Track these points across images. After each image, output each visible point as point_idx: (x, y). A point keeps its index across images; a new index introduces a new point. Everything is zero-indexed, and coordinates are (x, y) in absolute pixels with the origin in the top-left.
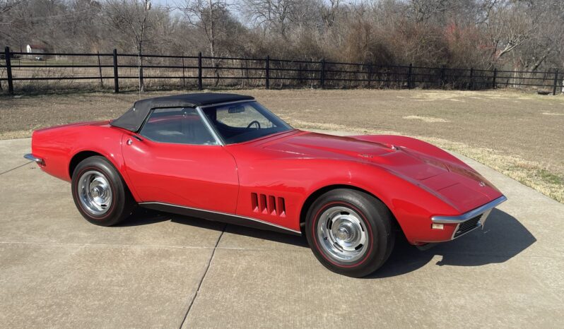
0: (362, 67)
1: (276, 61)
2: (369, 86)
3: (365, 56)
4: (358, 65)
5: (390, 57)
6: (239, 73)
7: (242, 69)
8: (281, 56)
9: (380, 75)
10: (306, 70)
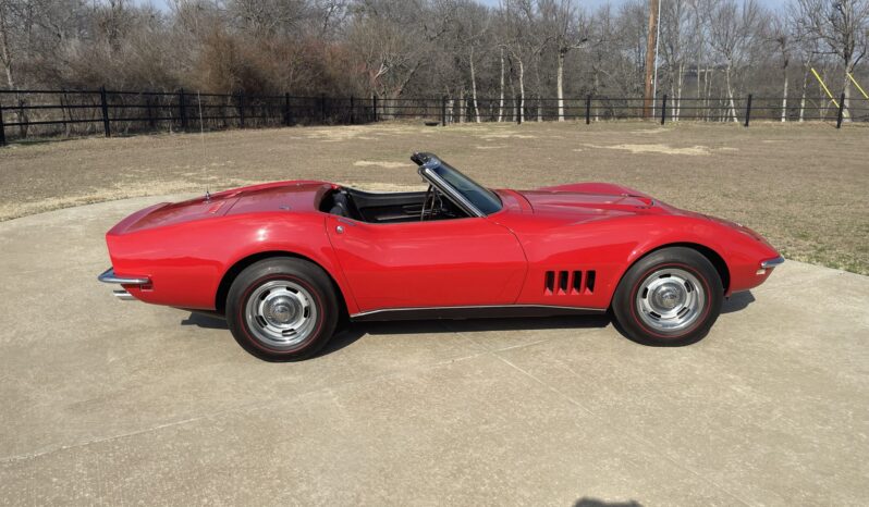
0: (229, 98)
1: (114, 93)
2: (242, 126)
3: (232, 84)
4: (224, 96)
5: (262, 84)
6: (58, 115)
7: (62, 107)
8: (122, 85)
9: (252, 108)
10: (156, 106)
